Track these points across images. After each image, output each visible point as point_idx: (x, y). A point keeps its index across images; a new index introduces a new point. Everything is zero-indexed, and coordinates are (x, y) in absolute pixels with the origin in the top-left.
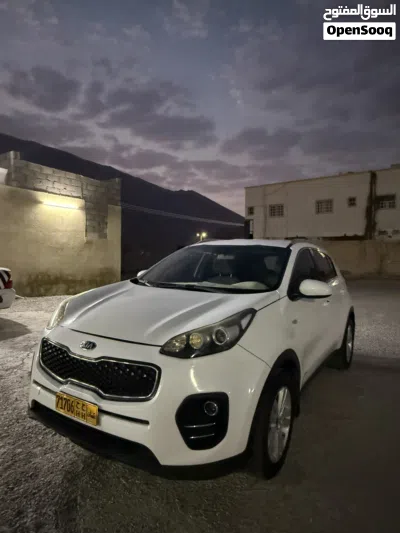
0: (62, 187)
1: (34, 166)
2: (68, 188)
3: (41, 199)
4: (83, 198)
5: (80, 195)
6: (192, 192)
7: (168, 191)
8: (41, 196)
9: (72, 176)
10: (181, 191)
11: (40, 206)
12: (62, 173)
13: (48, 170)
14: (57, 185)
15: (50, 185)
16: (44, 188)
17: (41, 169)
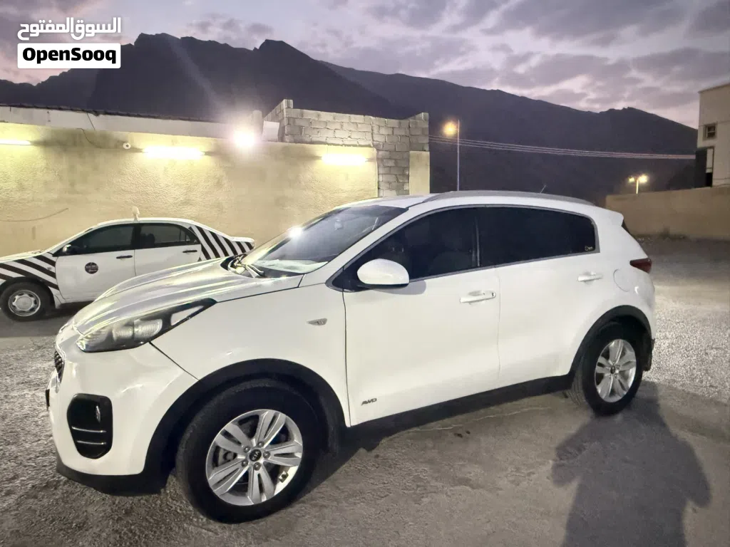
0: (345, 135)
1: (310, 114)
2: (354, 136)
3: (318, 153)
4: (375, 146)
5: (370, 143)
6: (630, 109)
7: (589, 113)
8: (319, 150)
9: (359, 118)
10: (612, 111)
11: (318, 162)
12: (345, 118)
13: (326, 116)
14: (338, 134)
15: (330, 134)
16: (324, 140)
17: (319, 116)
